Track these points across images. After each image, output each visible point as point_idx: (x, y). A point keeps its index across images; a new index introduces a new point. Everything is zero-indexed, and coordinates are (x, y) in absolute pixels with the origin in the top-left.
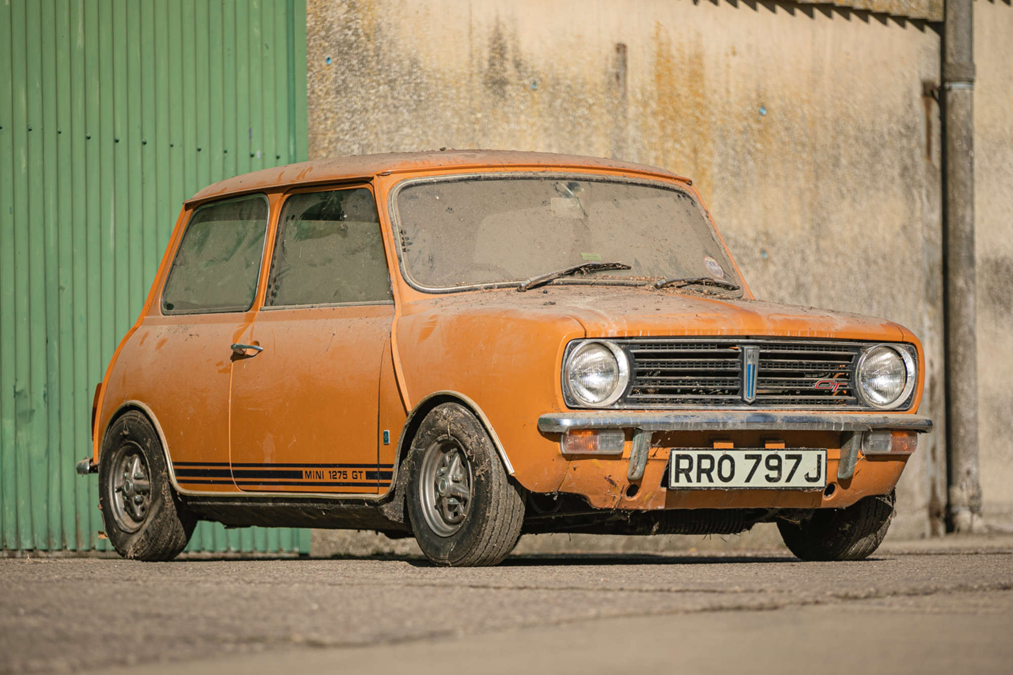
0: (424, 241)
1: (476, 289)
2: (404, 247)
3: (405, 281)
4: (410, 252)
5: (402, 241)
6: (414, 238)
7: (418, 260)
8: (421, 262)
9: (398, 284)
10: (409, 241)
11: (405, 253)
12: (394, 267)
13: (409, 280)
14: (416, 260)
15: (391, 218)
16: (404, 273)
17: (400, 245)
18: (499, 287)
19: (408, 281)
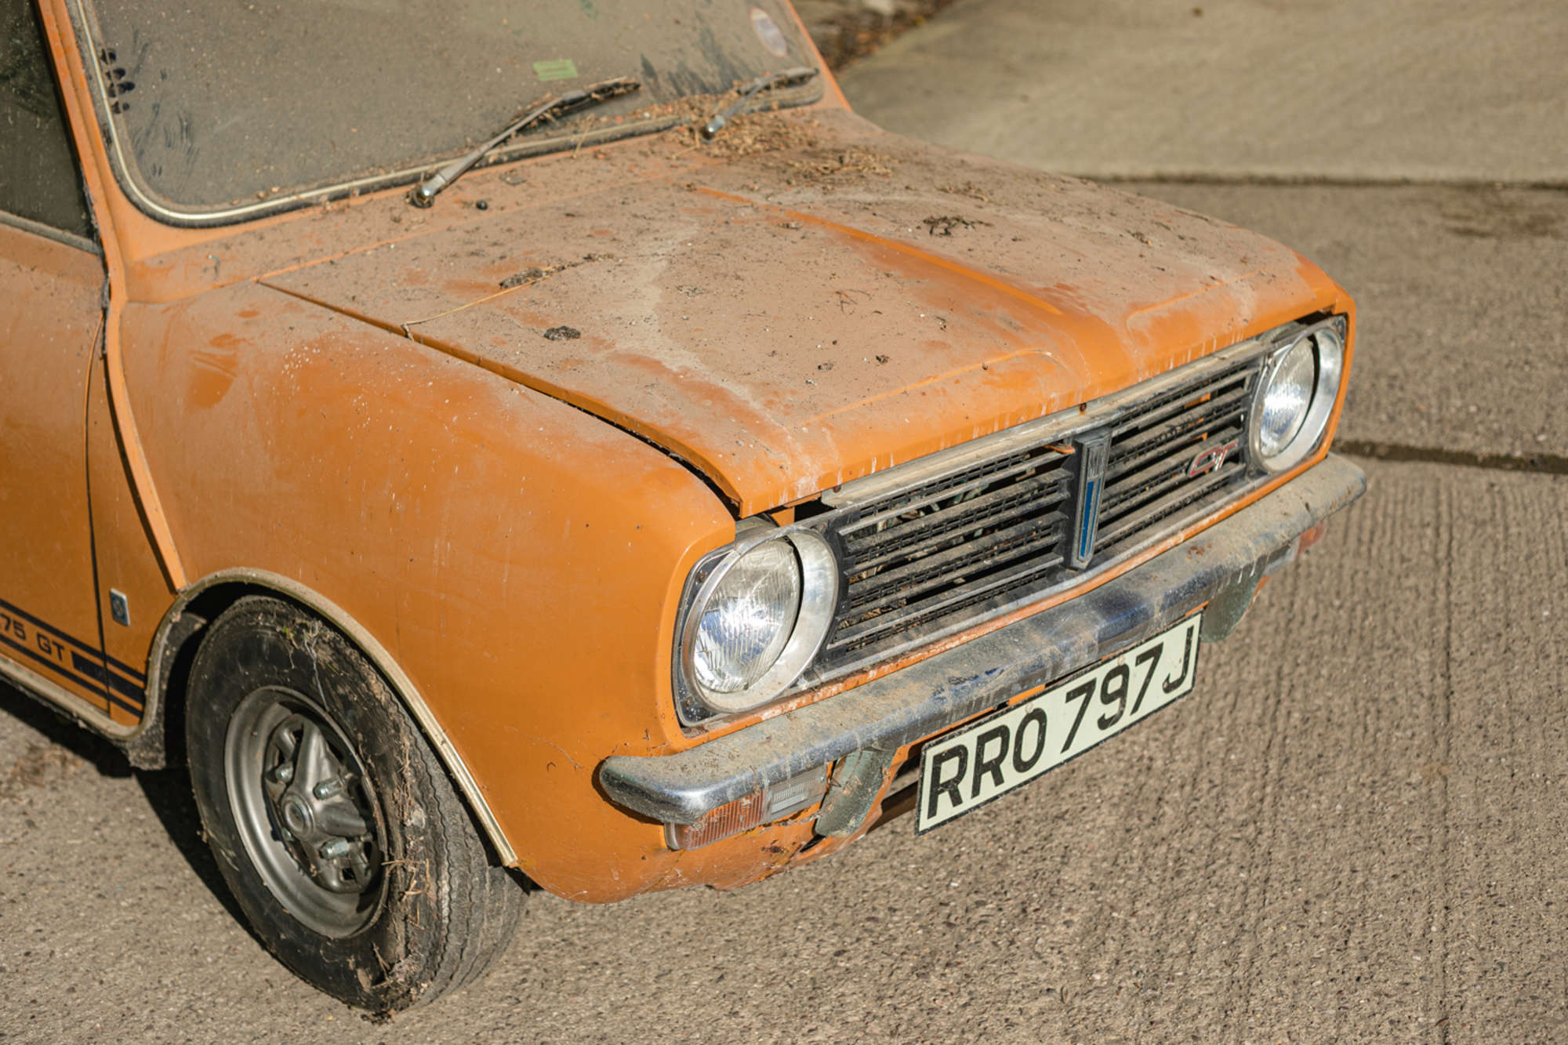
0: (164, 76)
1: (307, 205)
2: (114, 100)
3: (128, 197)
4: (130, 112)
5: (109, 83)
6: (137, 69)
7: (152, 135)
8: (162, 139)
9: (109, 203)
10: (124, 79)
11: (119, 116)
12: (94, 154)
13: (138, 195)
14: (148, 133)
15: (72, 18)
16: (122, 176)
17: (104, 95)
18: (365, 191)
19: (135, 199)
